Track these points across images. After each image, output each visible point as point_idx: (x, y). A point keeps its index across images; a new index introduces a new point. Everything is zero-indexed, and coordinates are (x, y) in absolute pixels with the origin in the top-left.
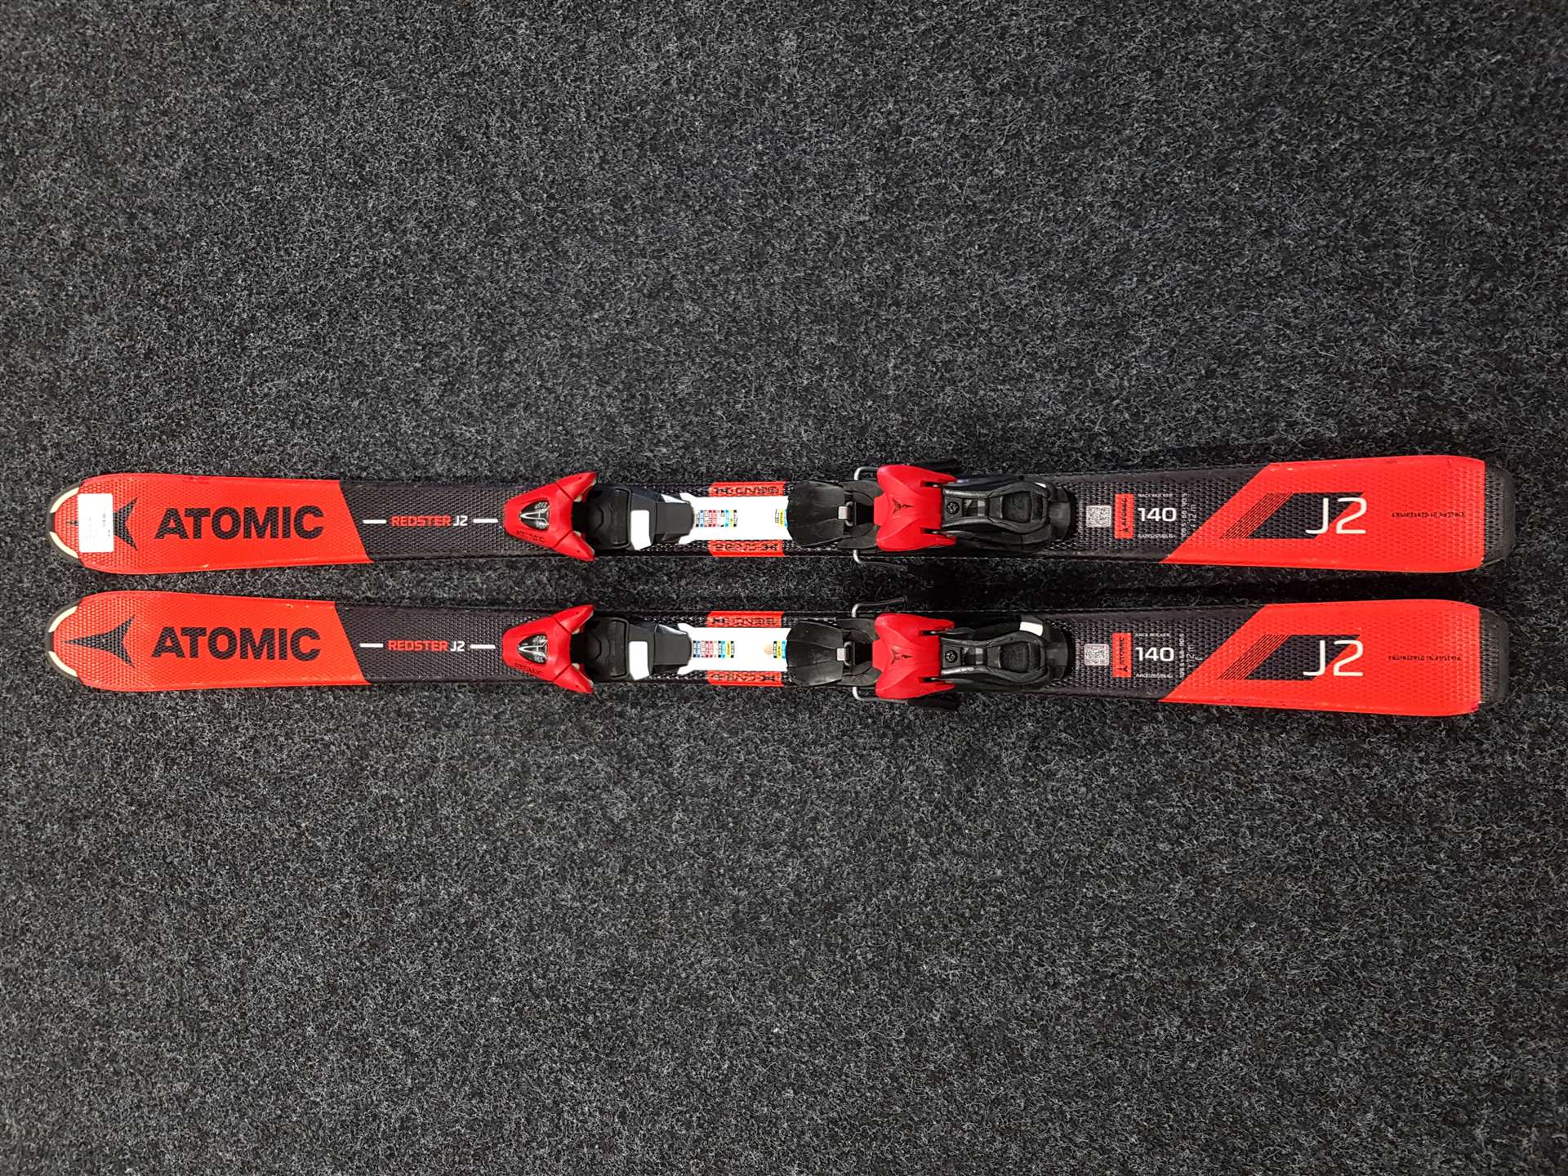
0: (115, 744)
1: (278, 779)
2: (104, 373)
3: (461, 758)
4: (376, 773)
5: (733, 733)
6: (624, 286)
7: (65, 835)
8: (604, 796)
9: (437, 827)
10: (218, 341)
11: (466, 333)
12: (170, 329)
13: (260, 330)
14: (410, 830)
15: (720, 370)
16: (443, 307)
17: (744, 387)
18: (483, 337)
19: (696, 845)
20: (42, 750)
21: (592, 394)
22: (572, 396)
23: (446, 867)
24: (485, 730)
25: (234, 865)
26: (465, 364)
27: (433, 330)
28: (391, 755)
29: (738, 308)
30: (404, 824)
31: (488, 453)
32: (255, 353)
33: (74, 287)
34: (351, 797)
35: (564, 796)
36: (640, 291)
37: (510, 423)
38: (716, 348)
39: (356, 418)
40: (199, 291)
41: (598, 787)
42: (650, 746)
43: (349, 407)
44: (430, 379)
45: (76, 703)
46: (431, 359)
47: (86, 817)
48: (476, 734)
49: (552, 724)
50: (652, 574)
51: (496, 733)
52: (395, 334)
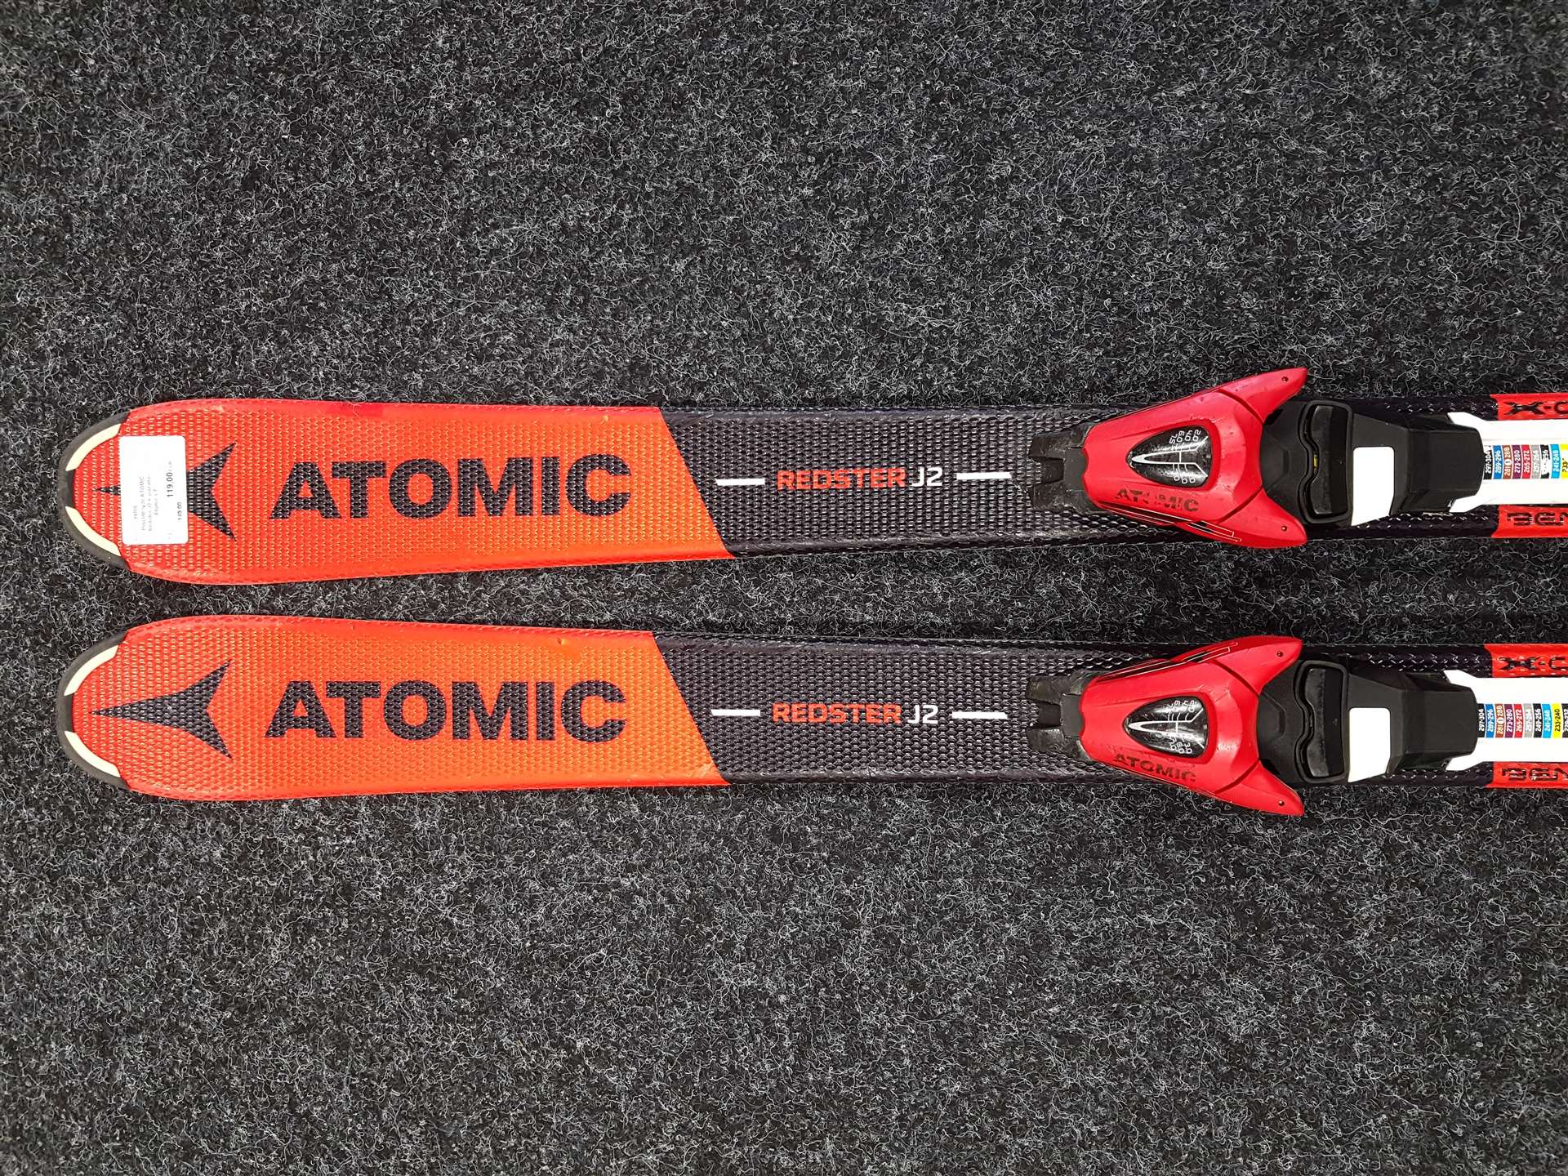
0: (189, 897)
1: (527, 959)
2: (162, 215)
3: (905, 919)
4: (729, 945)
5: (1482, 871)
6: (1238, 37)
7: (87, 1064)
8: (1208, 992)
9: (857, 1050)
10: (396, 154)
11: (907, 131)
12: (295, 131)
13: (480, 131)
14: (801, 1054)
15: (1445, 188)
16: (861, 83)
17: (1498, 219)
18: (943, 137)
19: (1404, 1083)
20: (38, 909)
21: (1173, 235)
22: (1131, 241)
23: (878, 1122)
24: (953, 868)
25: (436, 1118)
26: (905, 187)
27: (839, 126)
28: (759, 912)
29: (1479, 74)
30: (787, 1043)
31: (955, 351)
32: (471, 174)
33: (99, 59)
34: (680, 992)
35: (1125, 993)
36: (1272, 44)
37: (998, 296)
38: (1434, 150)
39: (679, 293)
40: (356, 62)
41: (1196, 976)
42: (1304, 899)
43: (664, 272)
44: (833, 218)
45: (108, 821)
46: (834, 182)
47: (130, 1031)
48: (935, 874)
49: (1095, 857)
50: (1306, 574)
51: (976, 874)
52: (760, 135)
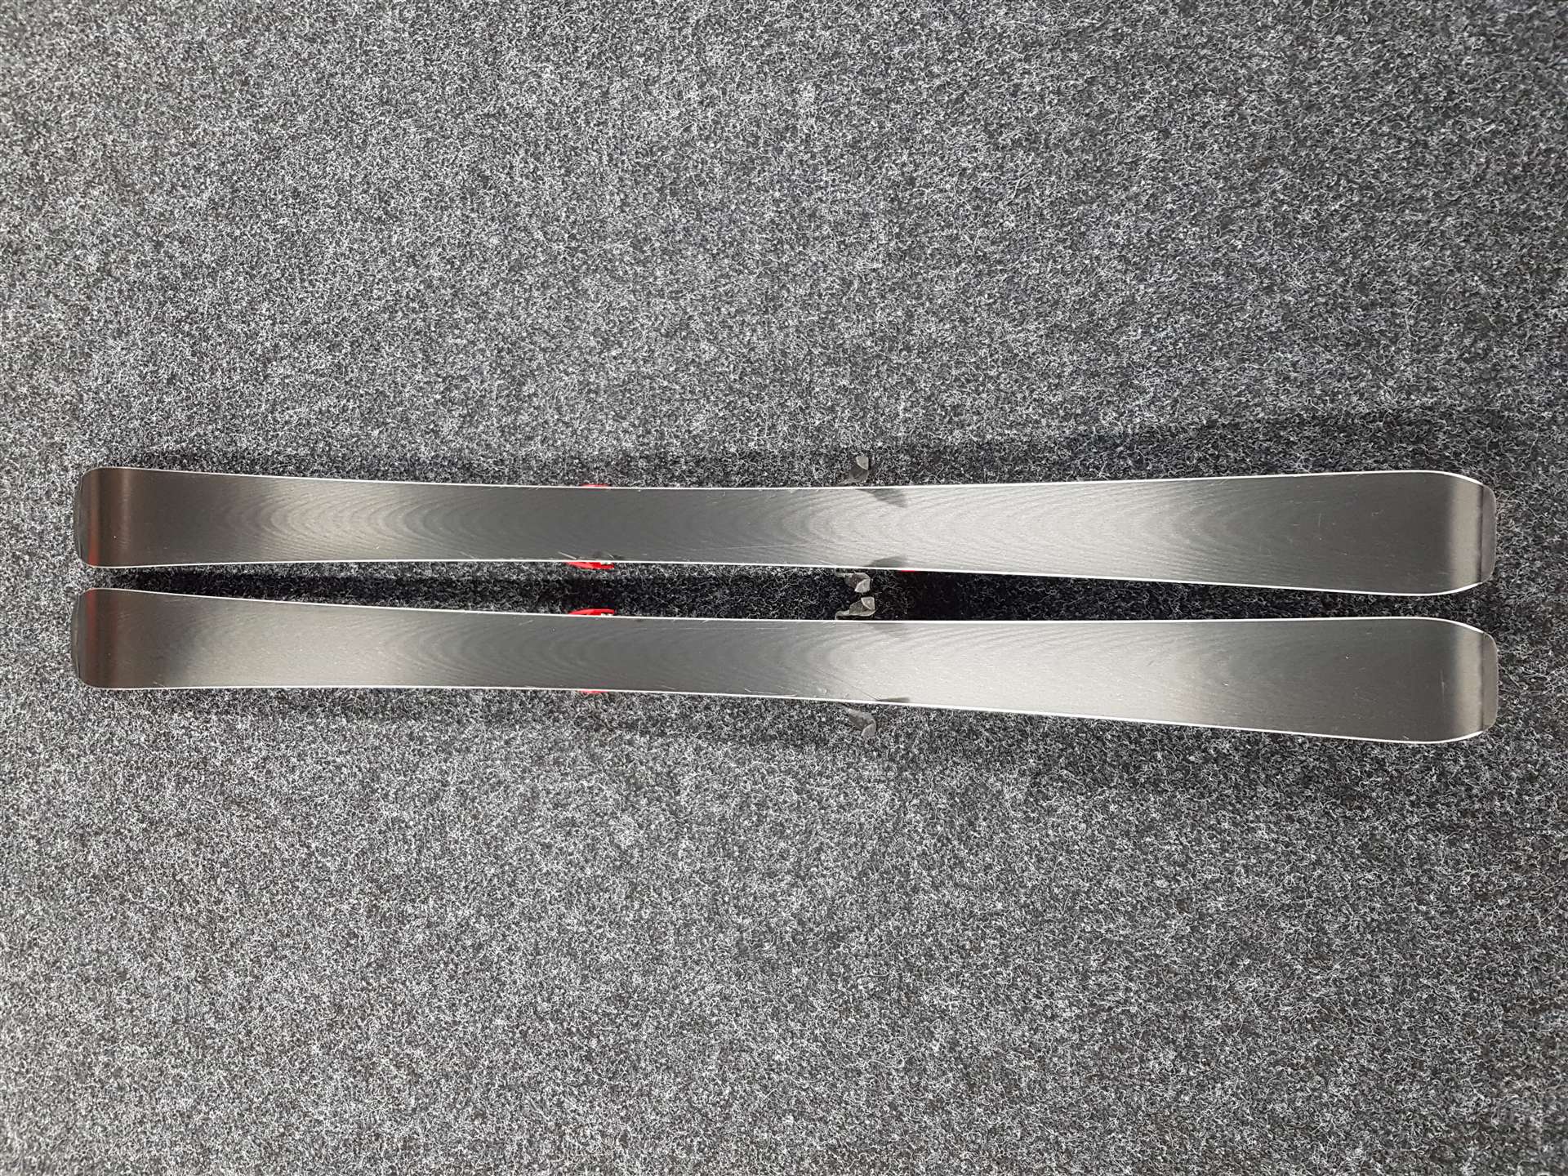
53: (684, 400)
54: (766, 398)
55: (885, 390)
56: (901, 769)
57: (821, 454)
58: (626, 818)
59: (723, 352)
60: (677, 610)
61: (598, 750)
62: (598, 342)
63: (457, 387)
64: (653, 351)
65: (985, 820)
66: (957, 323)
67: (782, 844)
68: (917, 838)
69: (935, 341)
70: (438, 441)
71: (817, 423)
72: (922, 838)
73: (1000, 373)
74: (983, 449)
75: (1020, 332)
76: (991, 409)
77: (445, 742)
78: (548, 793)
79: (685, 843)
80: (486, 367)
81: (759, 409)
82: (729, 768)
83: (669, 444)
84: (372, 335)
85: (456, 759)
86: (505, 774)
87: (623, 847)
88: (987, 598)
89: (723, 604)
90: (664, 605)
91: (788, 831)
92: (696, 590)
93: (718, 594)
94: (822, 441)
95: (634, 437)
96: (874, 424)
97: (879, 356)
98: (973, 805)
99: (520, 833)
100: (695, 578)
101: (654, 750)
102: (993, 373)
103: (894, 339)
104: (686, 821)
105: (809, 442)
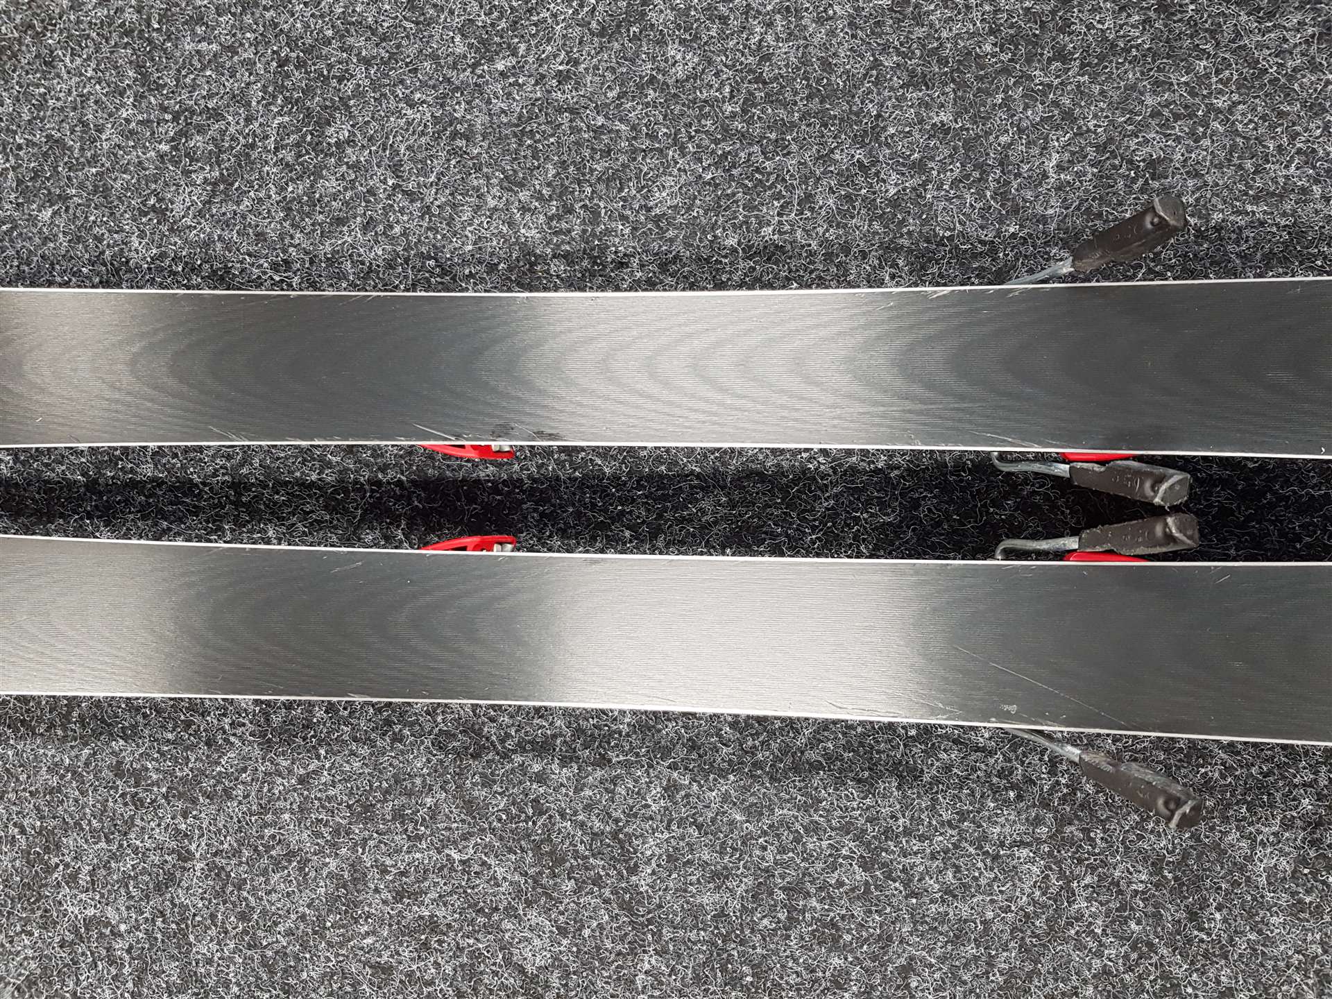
53: (635, 151)
54: (794, 147)
55: (1021, 131)
56: (1062, 821)
57: (899, 249)
58: (533, 916)
59: (710, 62)
60: (627, 533)
61: (480, 793)
62: (471, 46)
63: (201, 130)
64: (576, 63)
65: (1219, 909)
66: (1152, 14)
67: (836, 961)
68: (1092, 945)
69: (1113, 45)
70: (164, 228)
71: (892, 191)
72: (1101, 944)
73: (1235, 104)
74: (1206, 238)
75: (1269, 30)
76: (1220, 166)
77: (185, 781)
78: (384, 871)
79: (649, 961)
80: (256, 93)
81: (779, 168)
82: (732, 823)
83: (608, 232)
84: (38, 36)
85: (206, 811)
86: (301, 838)
87: (529, 969)
88: (1222, 507)
89: (716, 523)
90: (602, 526)
91: (848, 938)
92: (665, 498)
93: (706, 504)
94: (902, 223)
95: (542, 218)
96: (1002, 194)
97: (1006, 71)
98: (1197, 883)
99: (330, 944)
100: (661, 476)
101: (588, 792)
102: (1220, 103)
103: (1035, 41)
104: (650, 922)
105: (876, 226)
